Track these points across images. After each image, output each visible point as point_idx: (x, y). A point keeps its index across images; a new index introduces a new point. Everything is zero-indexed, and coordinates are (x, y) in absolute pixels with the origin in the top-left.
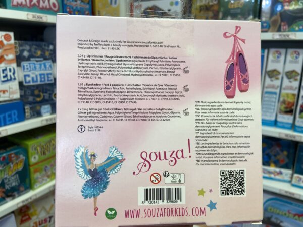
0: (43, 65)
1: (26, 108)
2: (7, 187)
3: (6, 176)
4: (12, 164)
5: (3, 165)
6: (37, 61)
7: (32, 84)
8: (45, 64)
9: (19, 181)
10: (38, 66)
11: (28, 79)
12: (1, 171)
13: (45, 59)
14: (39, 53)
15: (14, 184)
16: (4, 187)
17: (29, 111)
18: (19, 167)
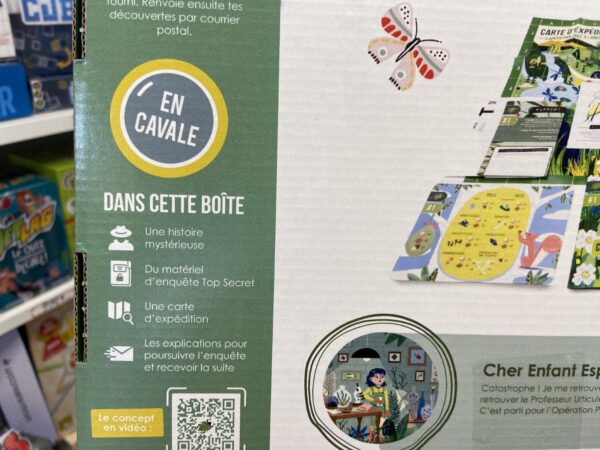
1: (33, 82)
2: (20, 268)
3: (14, 244)
4: (28, 216)
5: (5, 219)
7: (42, 22)
9: (46, 255)
11: (33, 9)
12: (3, 231)
15: (34, 262)
16: (12, 269)
17: (40, 90)
18: (44, 224)
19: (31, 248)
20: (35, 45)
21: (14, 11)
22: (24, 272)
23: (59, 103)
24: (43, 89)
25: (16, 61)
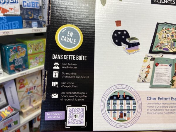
1: (24, 21)
2: (16, 64)
4: (19, 52)
5: (14, 52)
7: (27, 7)
9: (23, 62)
11: (25, 4)
15: (20, 64)
16: (14, 64)
17: (25, 23)
18: (23, 55)
19: (19, 60)
20: (25, 12)
21: (21, 4)
22: (17, 66)
23: (29, 26)
24: (26, 23)
25: (20, 16)
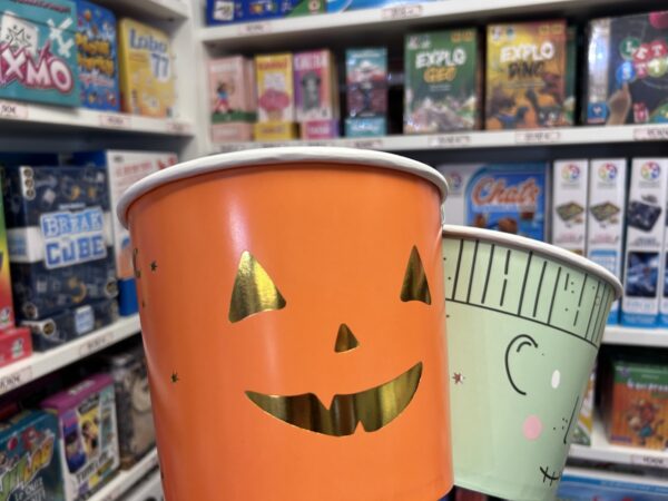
0: (84, 220)
6: (73, 210)
8: (88, 216)
10: (74, 222)
13: (90, 204)
14: (76, 191)
